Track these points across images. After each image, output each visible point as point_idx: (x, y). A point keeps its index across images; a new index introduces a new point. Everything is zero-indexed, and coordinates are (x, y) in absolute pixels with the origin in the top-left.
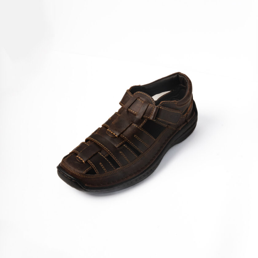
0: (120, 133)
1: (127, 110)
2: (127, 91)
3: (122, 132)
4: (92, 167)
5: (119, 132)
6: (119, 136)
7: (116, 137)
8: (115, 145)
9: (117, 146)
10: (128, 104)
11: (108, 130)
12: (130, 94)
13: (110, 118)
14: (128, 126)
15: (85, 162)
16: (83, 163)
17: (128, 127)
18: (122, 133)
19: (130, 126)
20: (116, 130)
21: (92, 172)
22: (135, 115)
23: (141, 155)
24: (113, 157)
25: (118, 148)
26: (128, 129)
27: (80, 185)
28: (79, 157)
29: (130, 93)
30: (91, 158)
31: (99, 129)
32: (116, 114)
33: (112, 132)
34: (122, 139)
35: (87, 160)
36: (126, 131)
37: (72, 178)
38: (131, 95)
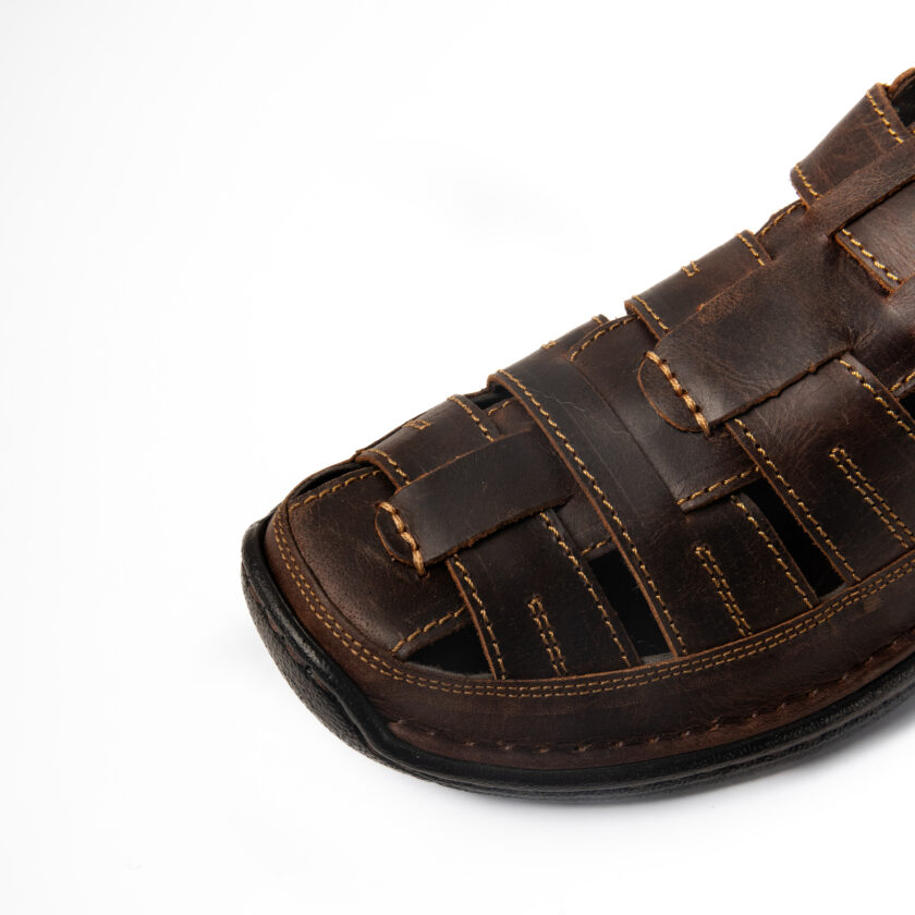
0: (732, 407)
1: (832, 237)
2: (874, 91)
3: (748, 399)
4: (465, 613)
5: (728, 392)
6: (718, 427)
7: (698, 430)
8: (676, 490)
9: (686, 496)
10: (853, 192)
11: (654, 357)
12: (887, 117)
13: (690, 268)
14: (803, 369)
15: (428, 566)
16: (413, 567)
17: (807, 374)
18: (746, 412)
19: (821, 366)
20: (711, 375)
21: (457, 651)
22: (885, 293)
23: (840, 590)
24: (641, 574)
25: (690, 512)
26: (799, 386)
27: (355, 721)
28: (398, 522)
29: (894, 112)
30: (479, 543)
31: (600, 324)
32: (737, 250)
33: (676, 385)
34: (737, 456)
35: (447, 556)
36: (780, 402)
37: (312, 655)
38: (897, 127)
